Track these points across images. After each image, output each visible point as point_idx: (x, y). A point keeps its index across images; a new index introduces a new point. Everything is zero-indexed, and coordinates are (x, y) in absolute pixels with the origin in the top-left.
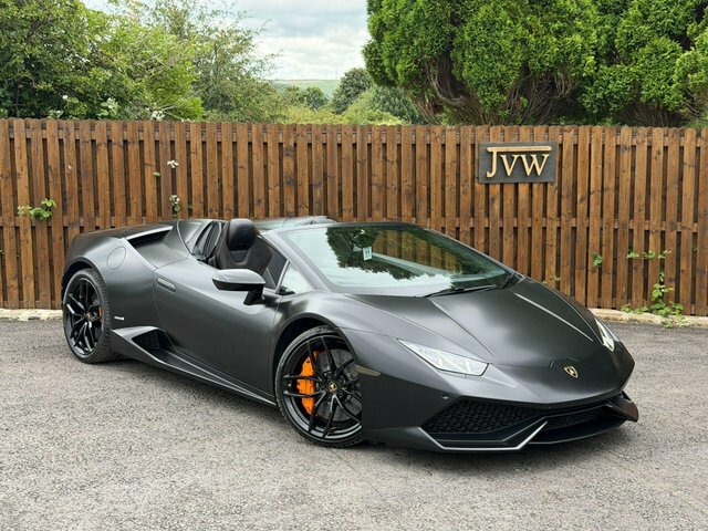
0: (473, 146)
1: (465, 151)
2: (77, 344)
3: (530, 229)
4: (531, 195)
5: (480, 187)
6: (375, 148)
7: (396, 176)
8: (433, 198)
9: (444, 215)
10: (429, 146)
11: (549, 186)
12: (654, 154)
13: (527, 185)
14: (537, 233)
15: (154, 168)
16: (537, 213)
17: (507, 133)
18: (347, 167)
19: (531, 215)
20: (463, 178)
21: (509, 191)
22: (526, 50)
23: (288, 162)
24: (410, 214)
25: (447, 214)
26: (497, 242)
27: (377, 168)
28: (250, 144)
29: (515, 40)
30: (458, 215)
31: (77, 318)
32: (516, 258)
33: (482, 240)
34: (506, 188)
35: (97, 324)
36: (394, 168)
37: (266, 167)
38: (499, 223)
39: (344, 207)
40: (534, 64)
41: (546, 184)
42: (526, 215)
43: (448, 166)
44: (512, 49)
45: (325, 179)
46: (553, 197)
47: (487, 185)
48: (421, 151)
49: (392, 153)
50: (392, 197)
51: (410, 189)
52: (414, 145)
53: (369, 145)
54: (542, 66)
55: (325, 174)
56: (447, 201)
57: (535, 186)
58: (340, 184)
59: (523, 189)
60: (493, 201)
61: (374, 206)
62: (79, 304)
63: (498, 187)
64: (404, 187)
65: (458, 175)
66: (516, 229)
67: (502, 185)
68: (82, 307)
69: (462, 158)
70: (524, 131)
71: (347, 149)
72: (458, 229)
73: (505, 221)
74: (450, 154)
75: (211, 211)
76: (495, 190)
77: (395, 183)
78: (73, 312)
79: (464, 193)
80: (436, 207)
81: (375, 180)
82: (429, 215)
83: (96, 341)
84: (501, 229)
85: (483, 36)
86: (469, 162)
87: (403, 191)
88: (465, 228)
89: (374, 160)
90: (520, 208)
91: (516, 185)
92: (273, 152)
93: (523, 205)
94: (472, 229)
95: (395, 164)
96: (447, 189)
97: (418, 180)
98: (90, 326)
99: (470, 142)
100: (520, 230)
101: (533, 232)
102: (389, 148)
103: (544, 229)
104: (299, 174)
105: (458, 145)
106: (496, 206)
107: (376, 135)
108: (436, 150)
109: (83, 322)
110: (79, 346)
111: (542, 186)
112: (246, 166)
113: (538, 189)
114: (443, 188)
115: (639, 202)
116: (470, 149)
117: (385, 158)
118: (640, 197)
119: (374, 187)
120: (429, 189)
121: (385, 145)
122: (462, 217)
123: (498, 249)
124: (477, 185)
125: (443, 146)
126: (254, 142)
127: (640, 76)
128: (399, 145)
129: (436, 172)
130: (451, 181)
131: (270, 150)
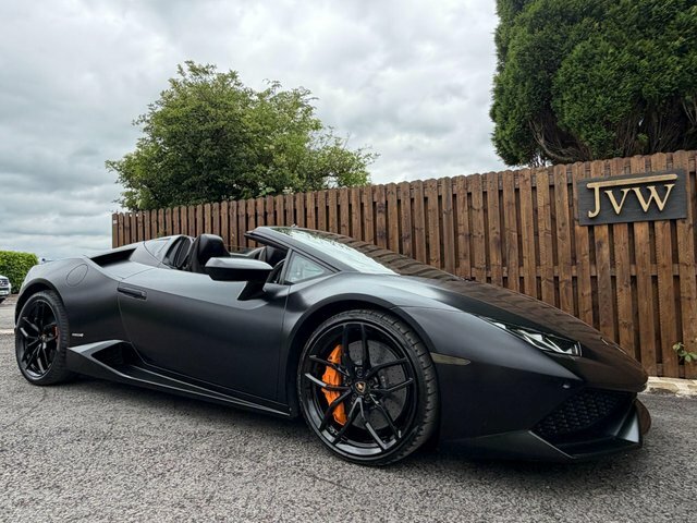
0: (570, 185)
1: (560, 191)
2: (29, 367)
3: (655, 278)
4: (653, 236)
5: (581, 231)
6: (460, 199)
7: (482, 223)
8: (525, 244)
9: (538, 263)
10: (517, 190)
11: (679, 223)
13: (647, 224)
14: (665, 284)
16: (664, 257)
17: (613, 167)
18: (433, 218)
19: (654, 260)
20: (559, 220)
21: (621, 233)
22: (638, 78)
23: (380, 217)
24: (500, 262)
25: (543, 262)
26: (609, 294)
27: (463, 217)
28: (350, 206)
29: (621, 69)
30: (556, 263)
31: (30, 340)
32: (636, 315)
33: (588, 291)
34: (616, 229)
35: (52, 345)
36: (481, 216)
37: (362, 224)
38: (609, 271)
39: (432, 258)
40: (649, 90)
41: (673, 222)
42: (647, 260)
43: (540, 210)
44: (619, 80)
45: (413, 233)
46: (687, 238)
47: (591, 228)
48: (508, 196)
49: (477, 201)
50: (479, 246)
51: (498, 237)
52: (501, 192)
53: (454, 196)
54: (662, 91)
55: (413, 227)
56: (542, 247)
57: (658, 225)
58: (427, 237)
59: (641, 230)
60: (600, 244)
61: (461, 255)
62: (33, 326)
63: (605, 229)
64: (493, 235)
65: (553, 219)
66: (634, 279)
67: (611, 226)
68: (37, 329)
69: (557, 199)
70: (637, 162)
71: (433, 202)
72: (556, 278)
73: (618, 268)
74: (543, 197)
76: (602, 232)
77: (482, 231)
78: (26, 335)
79: (563, 238)
80: (528, 254)
81: (461, 229)
82: (521, 264)
83: (50, 362)
84: (614, 278)
85: (580, 71)
86: (566, 203)
87: (491, 240)
88: (565, 277)
89: (460, 209)
90: (638, 254)
91: (631, 225)
92: (368, 210)
93: (642, 248)
94: (575, 278)
95: (482, 212)
96: (541, 234)
97: (507, 226)
98: (44, 347)
99: (565, 180)
100: (640, 280)
101: (660, 281)
102: (474, 196)
103: (677, 278)
104: (390, 230)
105: (552, 187)
106: (606, 251)
107: (461, 184)
108: (525, 194)
109: (37, 344)
110: (32, 370)
111: (668, 224)
112: (347, 225)
113: (663, 227)
114: (536, 234)
116: (566, 188)
117: (470, 207)
119: (460, 237)
120: (519, 236)
121: (469, 194)
122: (561, 265)
123: (610, 301)
124: (577, 228)
125: (534, 189)
126: (353, 203)
128: (485, 193)
129: (527, 216)
130: (545, 225)
131: (366, 209)
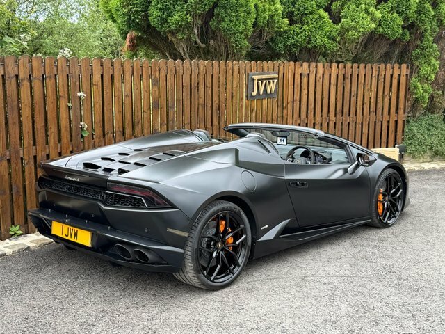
1: (242, 78)
4: (267, 106)
5: (248, 103)
6: (201, 78)
7: (211, 97)
11: (274, 100)
12: (318, 79)
13: (266, 100)
15: (67, 100)
18: (187, 92)
23: (155, 91)
24: (217, 123)
27: (202, 92)
28: (131, 76)
36: (210, 92)
39: (185, 123)
41: (273, 98)
43: (234, 89)
46: (275, 107)
47: (250, 101)
49: (209, 81)
51: (217, 106)
53: (198, 75)
57: (269, 100)
58: (183, 106)
59: (265, 103)
60: (253, 111)
63: (255, 102)
64: (214, 106)
69: (241, 83)
71: (187, 79)
74: (235, 81)
75: (108, 134)
76: (253, 103)
77: (210, 102)
81: (200, 101)
87: (214, 108)
89: (200, 87)
92: (146, 83)
95: (210, 89)
96: (234, 105)
97: (221, 99)
99: (244, 72)
102: (208, 77)
104: (162, 100)
106: (254, 114)
108: (229, 78)
111: (271, 100)
112: (130, 94)
113: (270, 102)
115: (311, 107)
117: (205, 85)
118: (311, 104)
119: (200, 106)
120: (226, 106)
124: (246, 101)
125: (232, 75)
126: (135, 74)
127: (311, 32)
128: (212, 75)
130: (235, 100)
131: (144, 81)
